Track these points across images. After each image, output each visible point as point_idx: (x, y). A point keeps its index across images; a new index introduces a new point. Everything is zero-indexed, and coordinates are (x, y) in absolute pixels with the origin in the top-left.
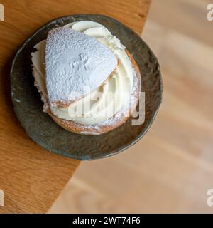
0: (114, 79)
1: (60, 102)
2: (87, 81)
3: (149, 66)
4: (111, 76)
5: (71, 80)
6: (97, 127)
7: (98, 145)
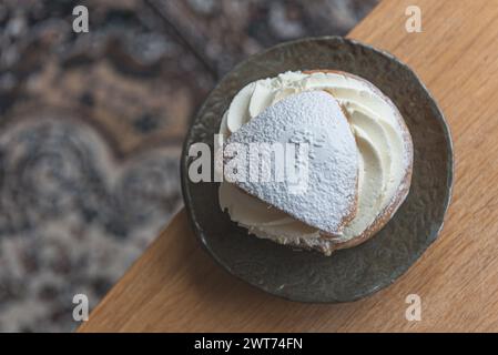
0: (355, 112)
1: (344, 219)
2: (339, 156)
3: (340, 55)
4: (348, 116)
5: (322, 179)
6: (401, 188)
7: (421, 203)
